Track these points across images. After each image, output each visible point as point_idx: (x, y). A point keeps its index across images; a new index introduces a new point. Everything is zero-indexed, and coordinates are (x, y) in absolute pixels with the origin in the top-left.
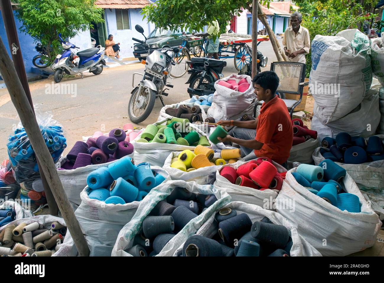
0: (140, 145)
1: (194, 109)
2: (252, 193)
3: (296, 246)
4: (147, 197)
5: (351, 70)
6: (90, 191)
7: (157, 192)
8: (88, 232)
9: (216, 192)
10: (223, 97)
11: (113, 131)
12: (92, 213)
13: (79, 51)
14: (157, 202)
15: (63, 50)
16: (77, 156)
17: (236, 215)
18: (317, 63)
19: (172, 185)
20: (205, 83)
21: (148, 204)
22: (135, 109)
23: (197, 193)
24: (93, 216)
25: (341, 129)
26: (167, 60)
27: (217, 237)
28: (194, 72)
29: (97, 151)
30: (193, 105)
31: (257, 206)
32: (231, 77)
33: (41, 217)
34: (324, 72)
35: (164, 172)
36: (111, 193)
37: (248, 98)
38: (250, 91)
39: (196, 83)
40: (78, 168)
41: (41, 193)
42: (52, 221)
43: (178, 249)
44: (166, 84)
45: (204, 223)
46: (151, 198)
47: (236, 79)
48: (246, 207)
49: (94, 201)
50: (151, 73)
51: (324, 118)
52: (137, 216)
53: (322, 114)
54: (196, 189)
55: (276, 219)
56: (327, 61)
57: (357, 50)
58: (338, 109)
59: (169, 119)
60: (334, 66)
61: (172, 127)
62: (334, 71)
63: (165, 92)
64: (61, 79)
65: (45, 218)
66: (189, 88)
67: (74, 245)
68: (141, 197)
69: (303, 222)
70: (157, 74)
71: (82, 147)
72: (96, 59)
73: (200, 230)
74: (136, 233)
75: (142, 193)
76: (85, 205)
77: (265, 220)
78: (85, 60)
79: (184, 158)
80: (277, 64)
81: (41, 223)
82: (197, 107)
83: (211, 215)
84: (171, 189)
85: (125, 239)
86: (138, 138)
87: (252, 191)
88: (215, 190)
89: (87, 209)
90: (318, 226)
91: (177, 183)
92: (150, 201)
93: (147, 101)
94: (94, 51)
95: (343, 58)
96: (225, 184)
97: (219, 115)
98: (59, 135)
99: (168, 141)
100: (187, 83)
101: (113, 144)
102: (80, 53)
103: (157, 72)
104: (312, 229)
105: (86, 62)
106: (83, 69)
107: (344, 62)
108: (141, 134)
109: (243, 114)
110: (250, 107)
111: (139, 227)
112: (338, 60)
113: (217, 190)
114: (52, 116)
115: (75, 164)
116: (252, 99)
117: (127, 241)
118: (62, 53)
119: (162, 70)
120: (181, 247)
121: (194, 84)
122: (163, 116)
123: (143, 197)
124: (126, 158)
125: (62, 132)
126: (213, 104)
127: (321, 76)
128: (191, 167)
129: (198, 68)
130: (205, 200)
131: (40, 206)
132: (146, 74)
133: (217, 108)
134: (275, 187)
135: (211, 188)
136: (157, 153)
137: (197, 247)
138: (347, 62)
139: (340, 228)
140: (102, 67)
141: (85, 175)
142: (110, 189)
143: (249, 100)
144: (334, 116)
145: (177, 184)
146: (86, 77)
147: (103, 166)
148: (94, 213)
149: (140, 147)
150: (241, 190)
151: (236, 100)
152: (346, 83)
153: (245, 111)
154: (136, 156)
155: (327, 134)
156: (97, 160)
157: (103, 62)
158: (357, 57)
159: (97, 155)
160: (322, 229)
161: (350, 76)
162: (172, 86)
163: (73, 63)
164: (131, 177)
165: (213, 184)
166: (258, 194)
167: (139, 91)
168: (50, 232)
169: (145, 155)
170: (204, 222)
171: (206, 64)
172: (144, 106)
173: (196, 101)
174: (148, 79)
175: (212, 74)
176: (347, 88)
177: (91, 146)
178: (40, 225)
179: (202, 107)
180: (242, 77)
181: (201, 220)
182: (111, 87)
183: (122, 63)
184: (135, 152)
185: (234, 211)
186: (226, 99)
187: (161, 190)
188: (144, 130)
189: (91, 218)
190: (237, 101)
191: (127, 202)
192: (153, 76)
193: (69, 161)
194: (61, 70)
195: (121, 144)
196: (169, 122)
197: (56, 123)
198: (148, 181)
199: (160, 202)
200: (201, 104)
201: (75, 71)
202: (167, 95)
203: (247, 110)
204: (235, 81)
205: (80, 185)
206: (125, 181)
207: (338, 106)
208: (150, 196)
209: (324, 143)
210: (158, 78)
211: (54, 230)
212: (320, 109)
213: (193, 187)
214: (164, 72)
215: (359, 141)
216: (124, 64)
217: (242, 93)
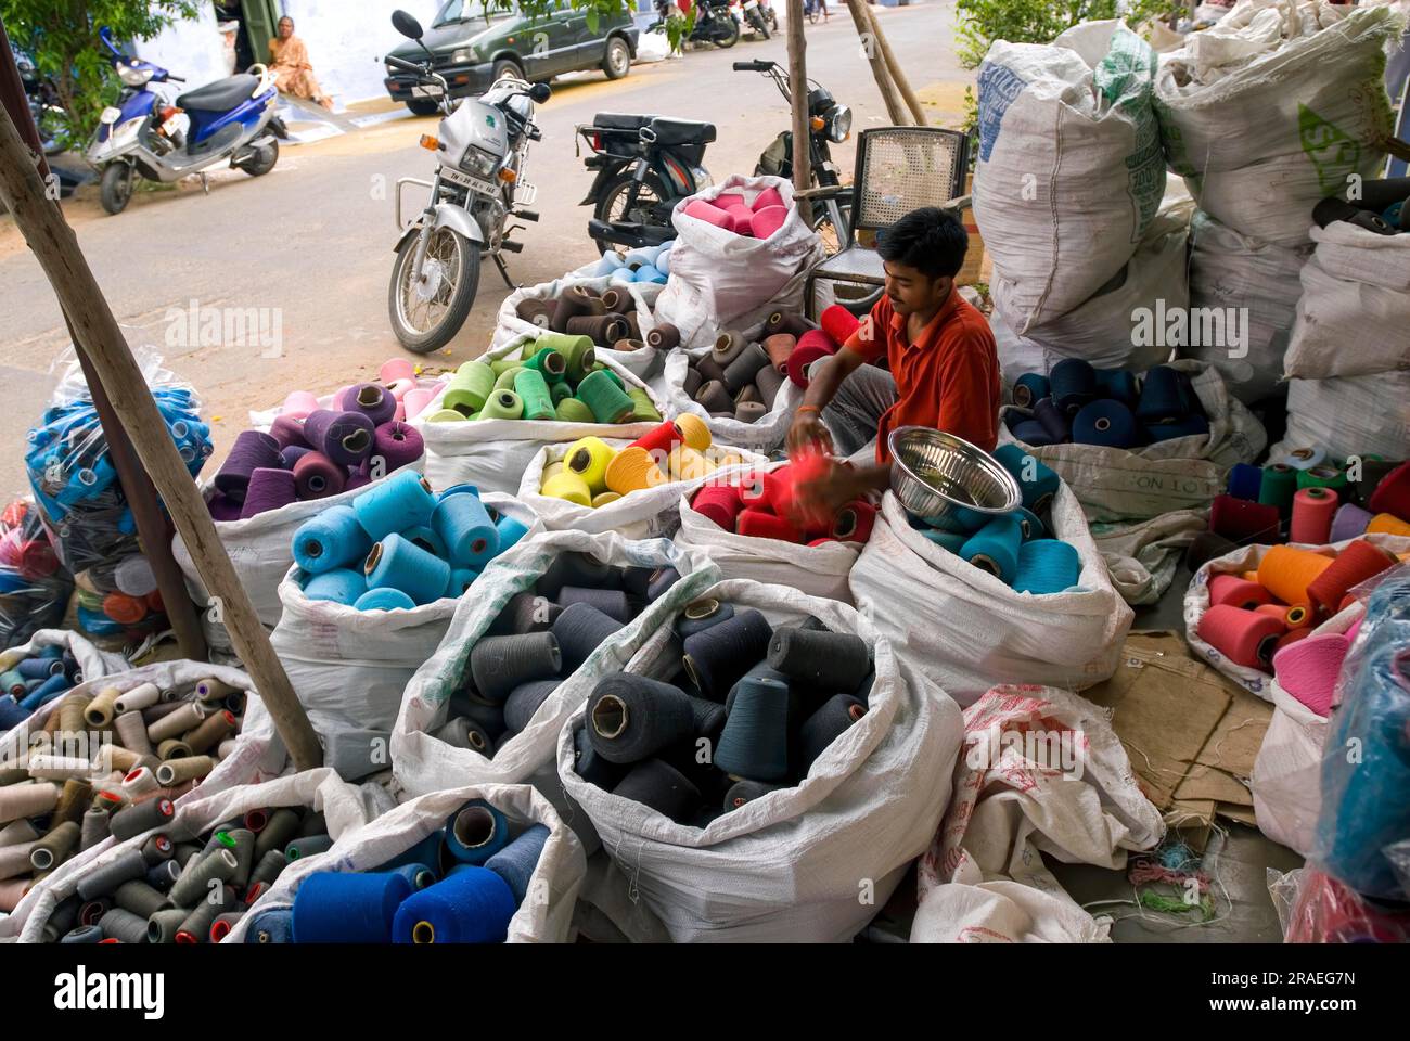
0: (440, 431)
1: (610, 298)
2: (783, 556)
3: (884, 683)
4: (478, 586)
5: (1093, 160)
6: (304, 578)
7: (505, 569)
8: (311, 699)
9: (678, 559)
10: (704, 256)
11: (354, 392)
12: (321, 641)
13: (183, 93)
14: (506, 596)
15: (125, 91)
16: (248, 480)
17: (732, 615)
18: (994, 139)
19: (549, 546)
20: (647, 202)
21: (482, 604)
22: (412, 304)
23: (624, 564)
24: (323, 649)
25: (1072, 346)
26: (509, 127)
27: (681, 679)
28: (608, 165)
29: (309, 459)
30: (608, 284)
31: (789, 588)
32: (728, 186)
33: (162, 667)
34: (1012, 167)
35: (522, 509)
36: (369, 582)
37: (783, 256)
38: (789, 232)
39: (615, 203)
40: (258, 515)
41: (143, 599)
42: (196, 676)
43: (573, 715)
44: (514, 210)
45: (643, 642)
46: (489, 586)
47: (744, 193)
48: (760, 593)
49: (323, 605)
50: (458, 181)
51: (1018, 317)
52: (452, 639)
53: (1013, 303)
54: (621, 553)
55: (841, 619)
56: (1021, 133)
57: (1110, 96)
58: (1055, 286)
59: (529, 341)
60: (1041, 149)
61: (540, 366)
62: (1043, 165)
63: (513, 238)
64: (128, 198)
65: (172, 670)
66: (592, 219)
67: (276, 737)
68: (459, 587)
69: (924, 626)
70: (481, 182)
71: (263, 449)
72: (251, 117)
73: (633, 662)
74: (454, 684)
75: (460, 574)
76: (298, 618)
77: (811, 623)
78: (209, 124)
79: (581, 463)
80: (876, 137)
81: (165, 685)
82: (622, 290)
83: (662, 622)
84: (546, 558)
85: (424, 701)
86: (434, 408)
87: (784, 549)
88: (676, 553)
89: (303, 631)
90: (959, 633)
91: (564, 538)
92: (487, 594)
93: (453, 275)
94: (239, 88)
95: (1065, 125)
96: (706, 533)
97: (694, 315)
98: (187, 417)
99: (532, 412)
100: (586, 202)
101: (358, 436)
102: (189, 100)
103: (477, 174)
104: (946, 643)
105: (213, 132)
106: (203, 156)
107: (1069, 137)
108: (442, 395)
109: (768, 309)
110: (790, 287)
111: (461, 669)
112: (1052, 131)
113: (681, 553)
114: (160, 359)
115: (246, 502)
116: (798, 259)
117: (431, 708)
118: (119, 102)
119: (495, 167)
120: (582, 708)
121: (610, 205)
122: (508, 327)
123: (466, 587)
124: (404, 474)
125: (192, 405)
126: (672, 277)
127: (1003, 180)
128: (606, 489)
129: (620, 149)
130: (649, 584)
131: (148, 639)
132: (443, 182)
133: (686, 293)
134: (851, 533)
135: (665, 549)
136: (498, 452)
137: (622, 703)
138: (1078, 136)
139: (1014, 633)
140: (274, 145)
141: (282, 535)
142: (367, 570)
143: (788, 261)
144: (1045, 306)
145: (564, 543)
146: (221, 185)
147: (334, 504)
148: (326, 641)
149: (442, 438)
150: (752, 549)
151: (743, 264)
152: (1079, 202)
153: (776, 298)
154: (432, 467)
155: (1031, 364)
156: (314, 485)
157: (276, 128)
158: (1108, 121)
159: (311, 471)
160: (969, 639)
161: (1091, 179)
162: (534, 217)
163: (165, 134)
164: (426, 531)
165: (672, 537)
166: (802, 558)
167: (422, 241)
168: (198, 708)
169: (462, 461)
170: (643, 640)
171: (647, 135)
172: (445, 292)
173: (616, 268)
174: (452, 199)
175: (670, 168)
176: (1082, 217)
177: (287, 442)
178: (161, 691)
179: (636, 290)
180: (765, 183)
181: (634, 636)
182: (317, 226)
183: (343, 121)
184: (428, 452)
185: (726, 607)
186: (713, 262)
187: (517, 561)
188: (449, 379)
189: (318, 655)
190: (746, 268)
191: (418, 603)
192: (466, 190)
193: (223, 495)
194: (126, 166)
195: (382, 433)
196: (531, 348)
197: (172, 380)
198: (477, 538)
199: (516, 595)
200: (635, 280)
201: (175, 166)
202: (517, 248)
203: (783, 295)
204: (740, 200)
205: (269, 565)
206: (407, 543)
207: (1058, 277)
208: (487, 580)
209: (1021, 393)
210: (482, 194)
211: (207, 703)
212: (1006, 286)
213: (610, 549)
214: (502, 172)
215: (1120, 383)
216: (355, 128)
217: (763, 241)
